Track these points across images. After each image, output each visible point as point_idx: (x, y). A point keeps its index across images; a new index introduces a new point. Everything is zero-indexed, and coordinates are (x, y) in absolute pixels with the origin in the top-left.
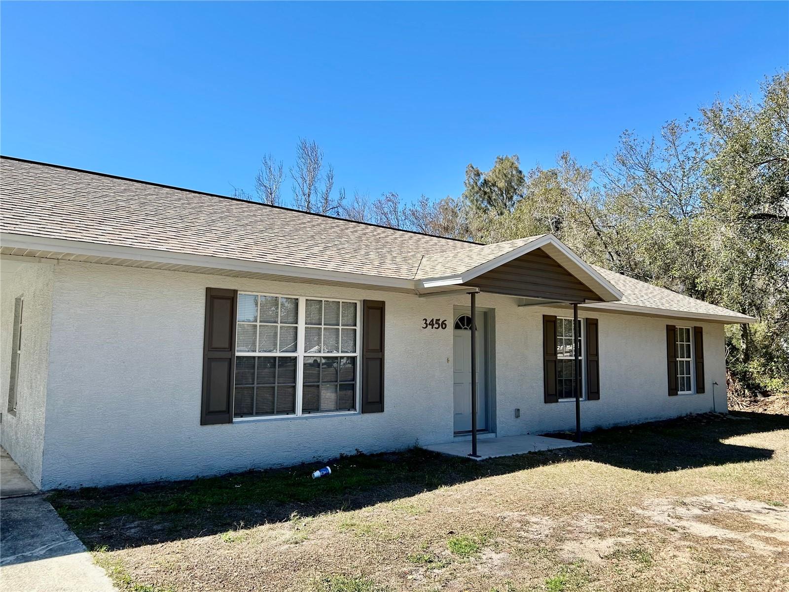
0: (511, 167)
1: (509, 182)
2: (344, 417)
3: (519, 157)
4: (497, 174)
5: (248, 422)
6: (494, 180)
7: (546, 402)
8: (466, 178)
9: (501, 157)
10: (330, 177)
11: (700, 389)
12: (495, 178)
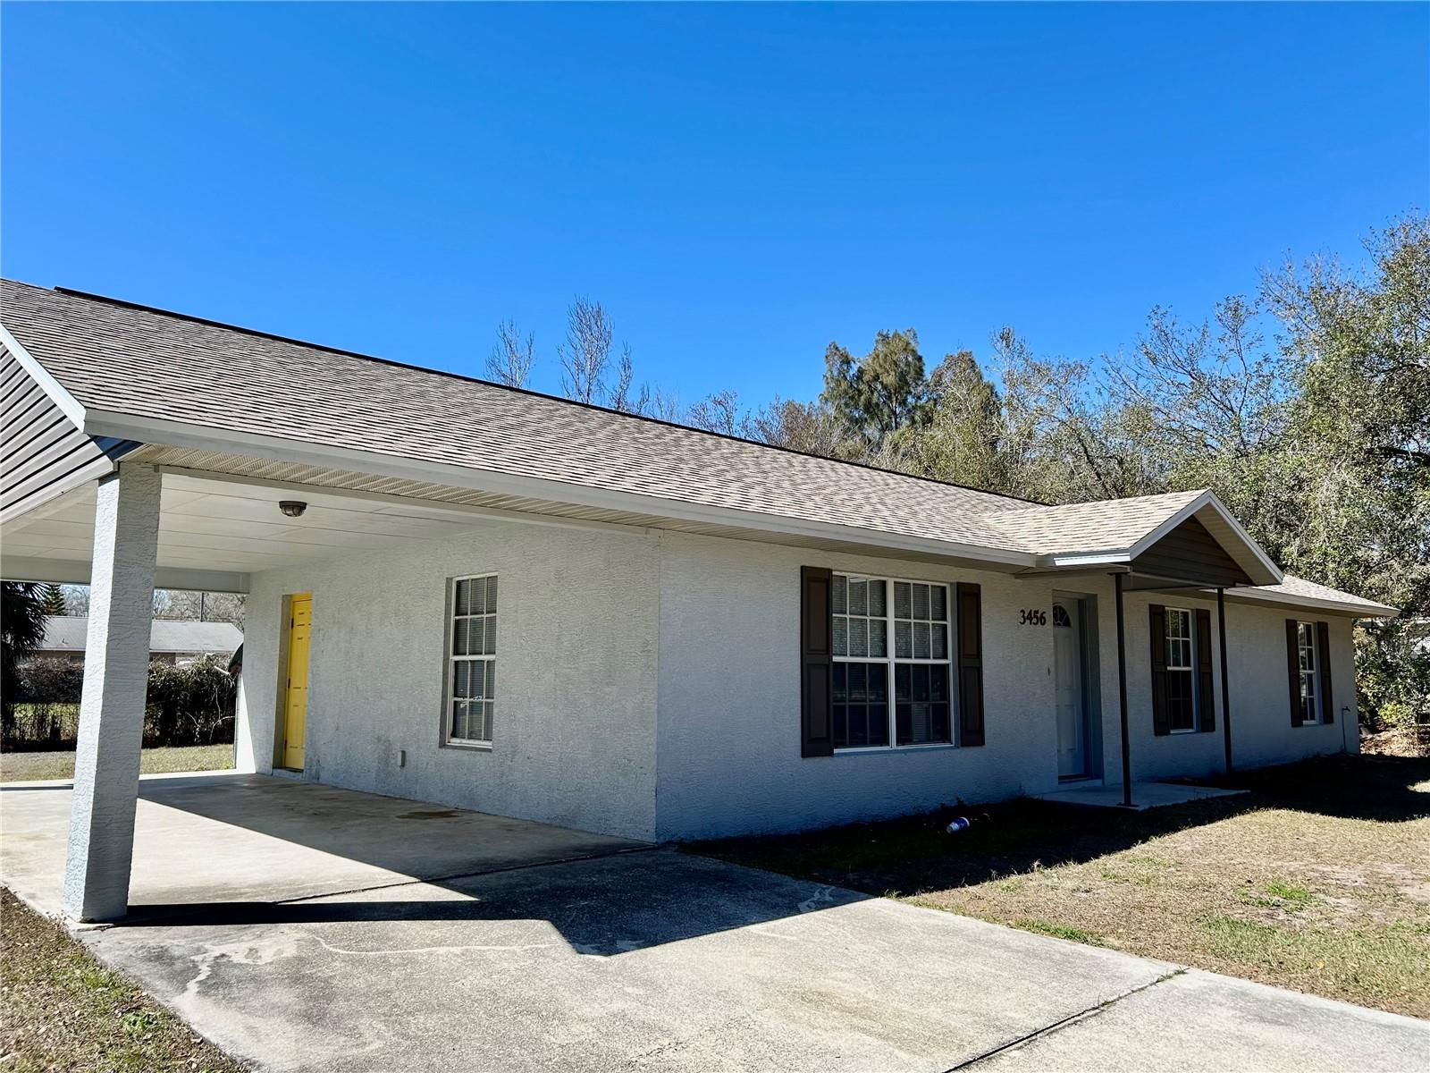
0: (905, 349)
1: (902, 377)
2: (942, 752)
3: (917, 332)
4: (881, 361)
5: (845, 754)
6: (875, 371)
7: (1156, 734)
8: (826, 367)
9: (885, 333)
10: (627, 366)
11: (1328, 718)
12: (878, 368)
